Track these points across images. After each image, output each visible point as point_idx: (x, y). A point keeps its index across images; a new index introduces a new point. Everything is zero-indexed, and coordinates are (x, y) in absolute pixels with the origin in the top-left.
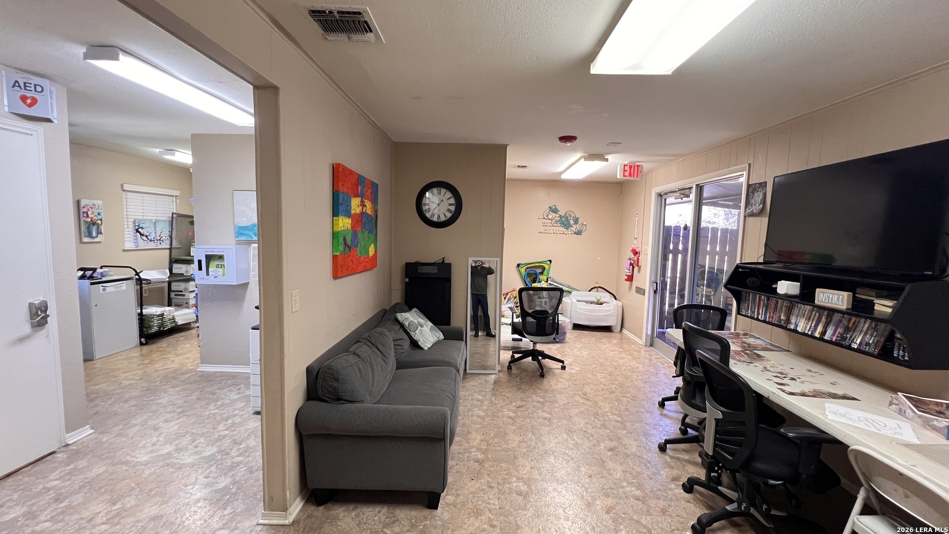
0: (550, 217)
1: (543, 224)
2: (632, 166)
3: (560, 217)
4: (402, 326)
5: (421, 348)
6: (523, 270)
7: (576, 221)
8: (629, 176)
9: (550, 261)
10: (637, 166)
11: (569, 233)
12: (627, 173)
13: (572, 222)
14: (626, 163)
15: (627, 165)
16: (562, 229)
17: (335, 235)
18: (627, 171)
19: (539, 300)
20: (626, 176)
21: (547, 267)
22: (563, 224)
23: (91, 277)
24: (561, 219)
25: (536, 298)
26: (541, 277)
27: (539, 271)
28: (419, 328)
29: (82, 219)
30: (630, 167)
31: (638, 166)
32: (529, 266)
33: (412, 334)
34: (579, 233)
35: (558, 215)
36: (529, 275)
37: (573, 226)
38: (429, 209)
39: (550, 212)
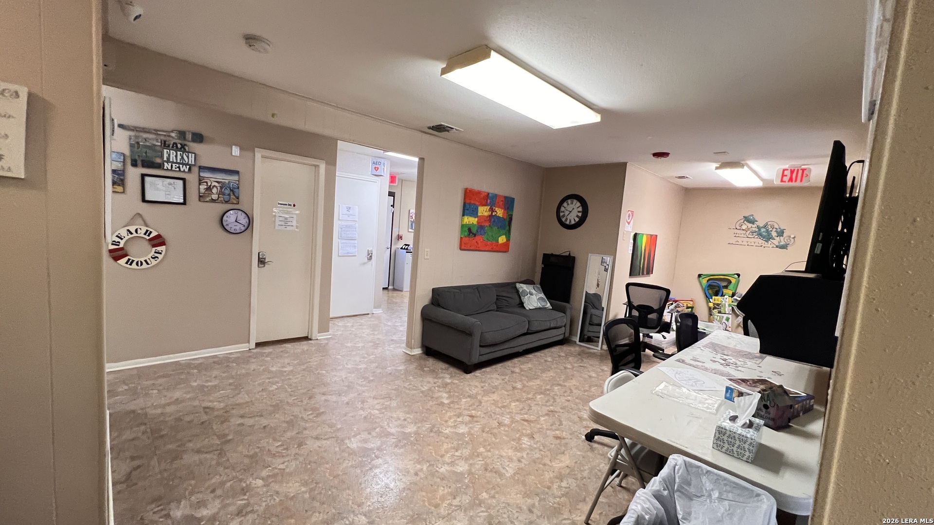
0: (744, 227)
1: (735, 235)
2: (794, 170)
3: (758, 227)
4: (518, 291)
5: (525, 308)
6: (704, 281)
7: (781, 233)
8: (789, 182)
9: (739, 275)
10: (801, 169)
11: (769, 245)
12: (786, 179)
13: (774, 234)
14: (787, 167)
15: (787, 170)
16: (761, 241)
17: (463, 226)
18: (786, 176)
19: (719, 314)
20: (785, 182)
21: (733, 281)
22: (761, 236)
23: (407, 249)
24: (760, 230)
25: (715, 312)
26: (725, 291)
27: (725, 284)
28: (529, 295)
29: (410, 219)
30: (792, 172)
31: (803, 170)
32: (711, 277)
33: (522, 298)
34: (784, 247)
35: (755, 225)
36: (710, 286)
37: (775, 238)
38: (564, 215)
39: (745, 222)
